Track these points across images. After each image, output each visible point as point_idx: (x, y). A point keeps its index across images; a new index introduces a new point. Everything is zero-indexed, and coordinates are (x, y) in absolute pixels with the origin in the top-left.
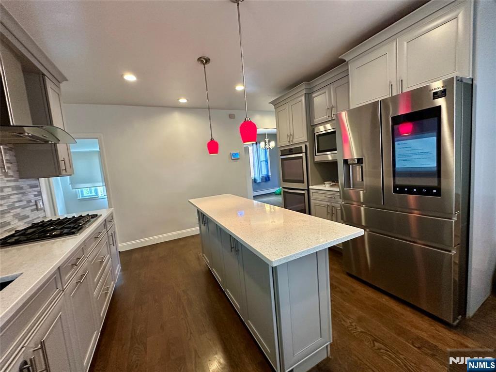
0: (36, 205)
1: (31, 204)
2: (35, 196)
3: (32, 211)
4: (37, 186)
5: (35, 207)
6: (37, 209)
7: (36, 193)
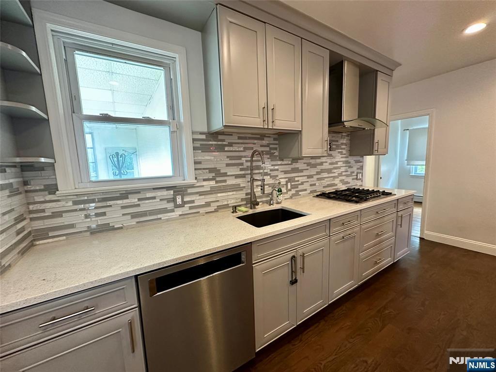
0: (357, 175)
1: (353, 174)
2: (358, 169)
3: (353, 179)
4: (361, 162)
5: (355, 177)
6: (357, 179)
7: (359, 167)
